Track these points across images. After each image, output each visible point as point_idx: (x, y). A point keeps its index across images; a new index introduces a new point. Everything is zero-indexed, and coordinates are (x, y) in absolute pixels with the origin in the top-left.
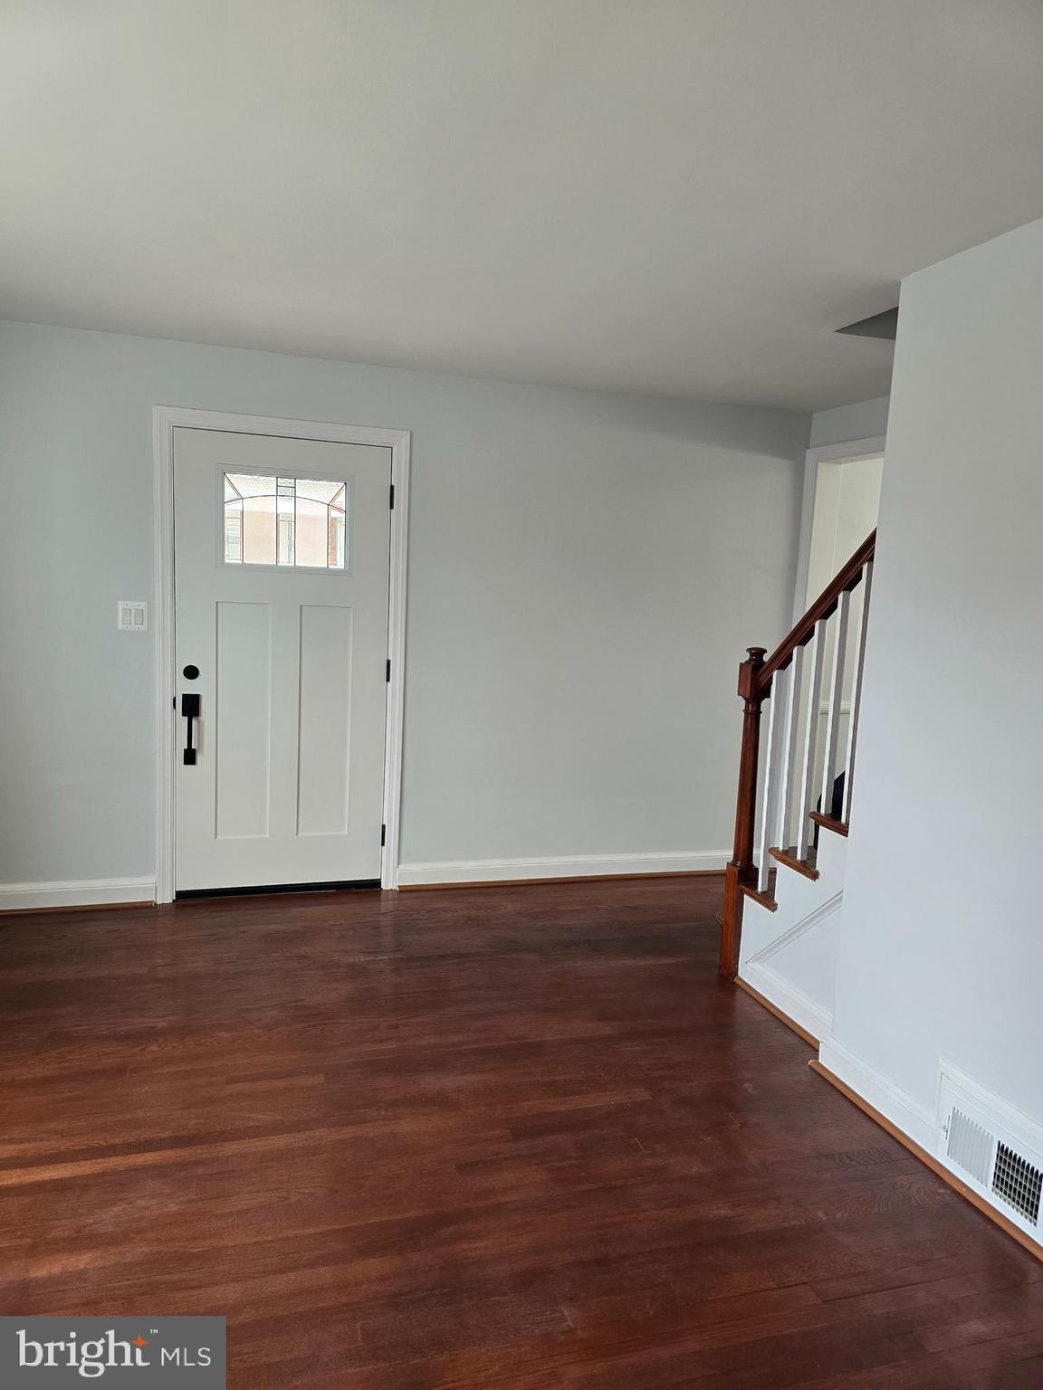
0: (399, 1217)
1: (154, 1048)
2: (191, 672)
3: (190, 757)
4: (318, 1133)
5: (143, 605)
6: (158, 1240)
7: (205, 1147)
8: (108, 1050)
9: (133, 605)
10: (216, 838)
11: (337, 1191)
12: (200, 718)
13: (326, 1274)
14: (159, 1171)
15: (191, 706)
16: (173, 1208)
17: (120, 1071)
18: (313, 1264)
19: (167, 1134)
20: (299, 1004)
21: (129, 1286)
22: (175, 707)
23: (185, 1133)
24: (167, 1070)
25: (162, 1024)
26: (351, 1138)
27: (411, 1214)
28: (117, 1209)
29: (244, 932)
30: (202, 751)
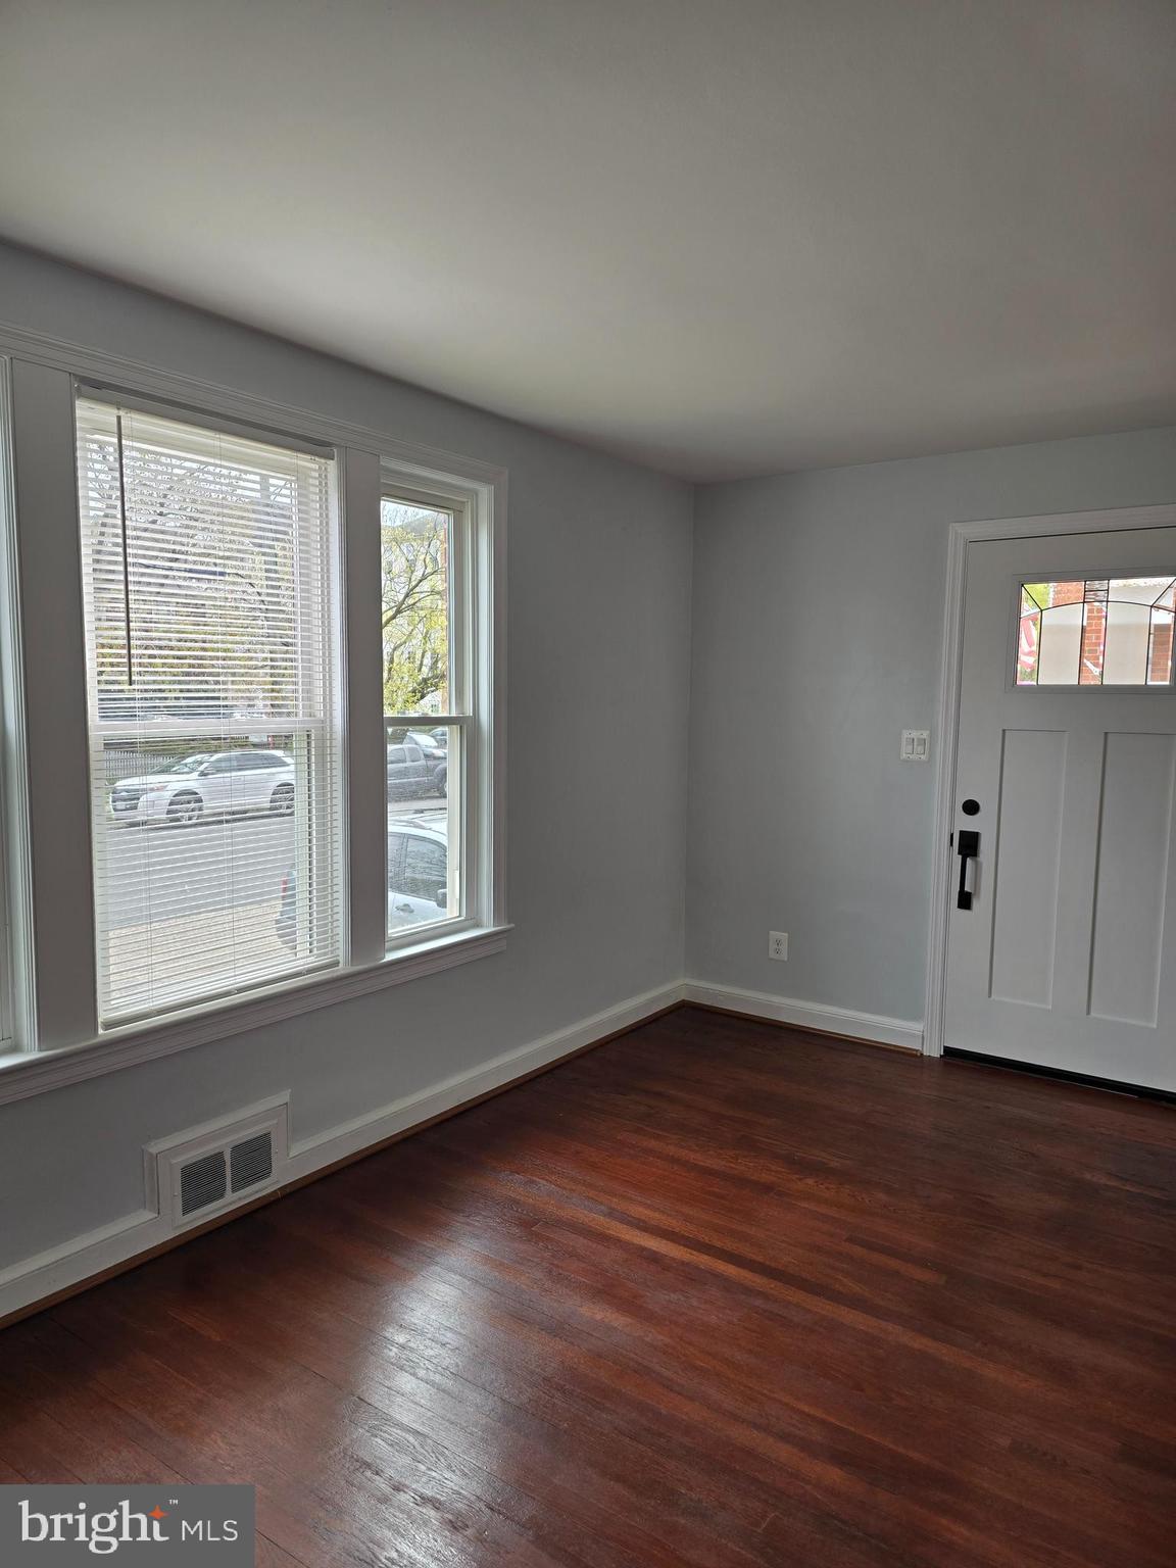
0: (901, 1450)
1: (810, 1181)
2: (971, 808)
3: (965, 901)
4: (890, 1327)
5: (925, 734)
6: (681, 1339)
7: (779, 1284)
8: (773, 1168)
9: (915, 734)
10: (990, 996)
11: (862, 1390)
12: (978, 859)
13: (784, 1452)
14: (727, 1285)
15: (969, 845)
16: (713, 1319)
17: (767, 1188)
18: (785, 1437)
19: (760, 1259)
20: (983, 1198)
21: (632, 1359)
22: (952, 844)
23: (773, 1265)
24: (807, 1206)
25: (836, 1164)
26: (919, 1350)
27: (915, 1455)
28: (674, 1297)
29: (989, 1108)
30: (979, 897)
